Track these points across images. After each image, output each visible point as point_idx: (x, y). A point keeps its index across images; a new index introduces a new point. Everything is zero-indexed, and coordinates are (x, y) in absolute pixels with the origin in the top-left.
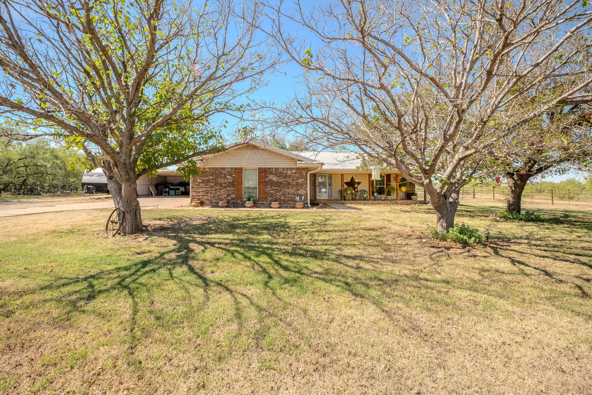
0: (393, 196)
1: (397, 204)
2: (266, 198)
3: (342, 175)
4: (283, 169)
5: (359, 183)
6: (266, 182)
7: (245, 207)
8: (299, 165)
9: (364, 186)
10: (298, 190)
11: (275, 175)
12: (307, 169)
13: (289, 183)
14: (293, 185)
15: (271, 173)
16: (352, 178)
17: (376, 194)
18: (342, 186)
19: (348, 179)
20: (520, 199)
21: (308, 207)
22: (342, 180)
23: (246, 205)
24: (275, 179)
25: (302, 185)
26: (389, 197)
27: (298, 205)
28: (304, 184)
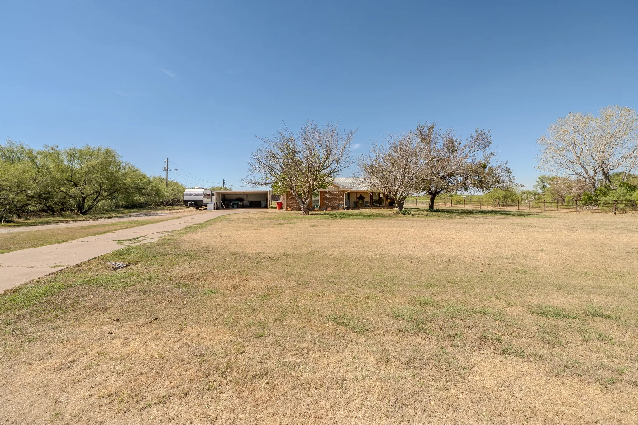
0: (383, 204)
1: (385, 208)
2: (324, 206)
3: (357, 193)
4: (332, 191)
5: (365, 198)
6: (324, 198)
7: (314, 210)
8: (340, 189)
9: (367, 199)
10: (339, 201)
11: (328, 194)
12: (343, 191)
13: (335, 198)
14: (337, 199)
15: (326, 193)
16: (361, 195)
17: (374, 204)
18: (356, 199)
19: (359, 196)
20: (433, 205)
21: (345, 210)
22: (357, 196)
23: (315, 209)
24: (328, 196)
25: (341, 199)
26: (381, 205)
27: (340, 209)
28: (342, 199)
